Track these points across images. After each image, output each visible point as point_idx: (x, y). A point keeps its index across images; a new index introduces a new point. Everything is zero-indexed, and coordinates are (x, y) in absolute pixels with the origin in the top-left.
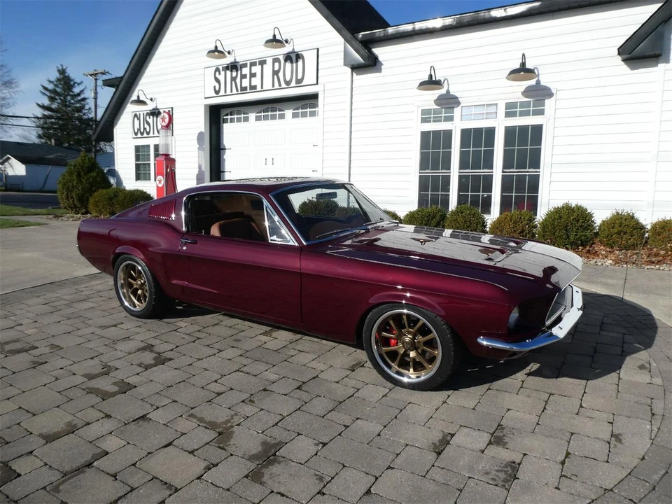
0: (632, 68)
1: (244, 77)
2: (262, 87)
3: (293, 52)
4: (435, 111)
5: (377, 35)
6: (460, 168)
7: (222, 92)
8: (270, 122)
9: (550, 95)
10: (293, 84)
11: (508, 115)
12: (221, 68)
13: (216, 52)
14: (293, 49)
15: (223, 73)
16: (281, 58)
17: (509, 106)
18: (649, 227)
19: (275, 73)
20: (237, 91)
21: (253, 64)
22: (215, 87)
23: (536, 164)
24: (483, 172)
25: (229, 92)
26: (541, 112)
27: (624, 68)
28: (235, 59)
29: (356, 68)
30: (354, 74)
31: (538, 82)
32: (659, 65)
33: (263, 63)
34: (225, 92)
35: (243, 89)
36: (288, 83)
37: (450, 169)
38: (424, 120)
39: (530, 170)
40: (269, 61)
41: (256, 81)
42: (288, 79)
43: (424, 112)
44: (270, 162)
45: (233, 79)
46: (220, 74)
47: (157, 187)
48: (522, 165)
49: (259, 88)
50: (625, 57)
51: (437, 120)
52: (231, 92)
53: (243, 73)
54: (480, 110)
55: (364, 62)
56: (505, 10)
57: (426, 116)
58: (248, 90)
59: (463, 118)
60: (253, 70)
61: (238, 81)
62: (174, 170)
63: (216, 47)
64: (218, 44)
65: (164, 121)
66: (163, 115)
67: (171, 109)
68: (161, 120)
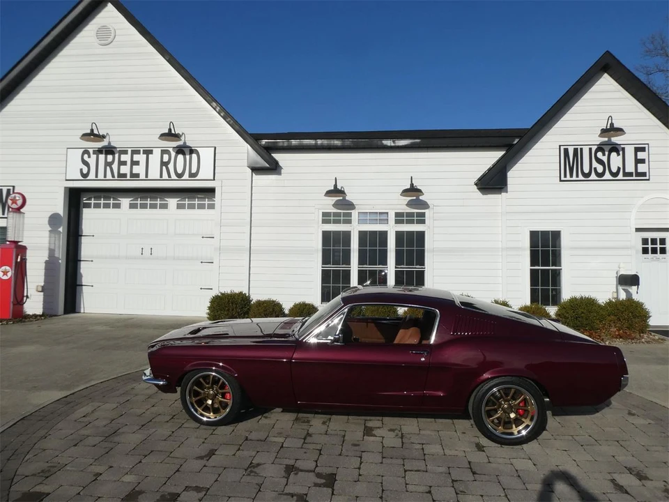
0: (484, 194)
2: (147, 176)
3: (185, 146)
4: (335, 214)
5: (281, 144)
6: (359, 264)
7: (92, 175)
8: (148, 211)
10: (186, 176)
11: (397, 222)
12: (91, 151)
13: (91, 135)
14: (185, 143)
15: (94, 157)
16: (171, 150)
17: (397, 215)
19: (164, 164)
20: (113, 176)
21: (135, 152)
22: (81, 170)
23: (421, 261)
24: (379, 267)
25: (101, 176)
26: (423, 222)
27: (479, 194)
28: (109, 143)
29: (256, 170)
30: (254, 174)
31: (419, 198)
32: (502, 193)
33: (148, 152)
34: (97, 176)
35: (122, 176)
36: (180, 176)
37: (350, 265)
38: (324, 222)
39: (417, 267)
40: (157, 152)
41: (136, 169)
42: (180, 171)
43: (324, 214)
44: (147, 251)
45: (108, 164)
46: (89, 157)
48: (410, 263)
49: (142, 176)
50: (480, 186)
51: (336, 222)
52: (105, 176)
53: (122, 160)
54: (374, 217)
55: (268, 166)
56: (394, 142)
57: (326, 218)
58: (128, 177)
59: (360, 222)
60: (136, 158)
61: (115, 166)
62: (25, 259)
63: (92, 130)
64: (94, 127)
65: (16, 203)
66: (13, 195)
67: (11, 188)
68: (10, 202)
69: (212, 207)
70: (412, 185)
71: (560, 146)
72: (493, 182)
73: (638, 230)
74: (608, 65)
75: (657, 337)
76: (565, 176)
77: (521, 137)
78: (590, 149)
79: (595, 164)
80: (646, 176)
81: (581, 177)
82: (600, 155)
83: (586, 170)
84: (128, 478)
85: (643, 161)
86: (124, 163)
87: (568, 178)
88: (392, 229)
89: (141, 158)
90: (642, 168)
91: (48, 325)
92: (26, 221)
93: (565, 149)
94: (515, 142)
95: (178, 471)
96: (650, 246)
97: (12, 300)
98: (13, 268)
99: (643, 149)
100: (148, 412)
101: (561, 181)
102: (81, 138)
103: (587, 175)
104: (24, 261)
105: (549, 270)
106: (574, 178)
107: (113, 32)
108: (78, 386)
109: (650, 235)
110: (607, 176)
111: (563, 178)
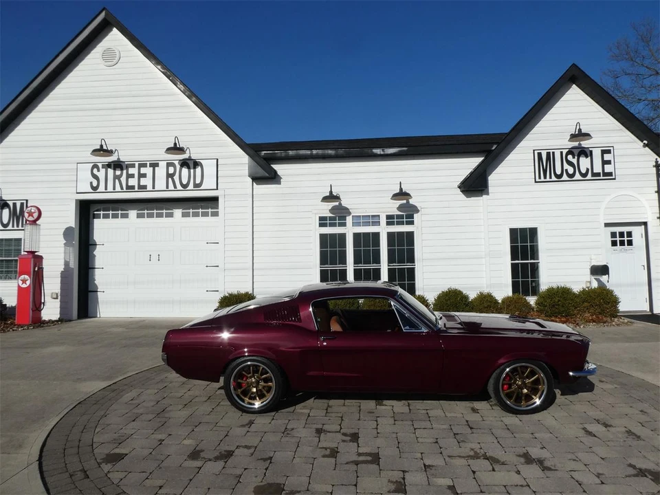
0: (468, 196)
1: (130, 176)
2: (154, 187)
3: (190, 159)
4: (331, 218)
5: (279, 155)
6: (355, 263)
7: (102, 188)
8: (155, 220)
9: (417, 211)
10: (191, 186)
11: (388, 223)
12: (100, 165)
13: (102, 151)
14: (190, 157)
15: (103, 171)
16: (176, 163)
17: (388, 217)
18: (500, 301)
19: (170, 176)
20: (122, 188)
21: (142, 165)
22: (91, 183)
23: (411, 259)
24: (373, 266)
25: (110, 188)
26: (412, 223)
27: (462, 196)
28: (119, 159)
29: (257, 179)
30: (254, 184)
31: (408, 202)
32: (484, 196)
33: (154, 165)
34: (106, 189)
35: (130, 188)
36: (185, 186)
37: (346, 264)
38: (321, 225)
39: (408, 264)
40: (163, 165)
41: (143, 182)
42: (185, 182)
43: (321, 219)
44: (155, 258)
45: (116, 178)
46: (98, 171)
47: (19, 286)
48: (401, 261)
49: (150, 187)
50: (463, 189)
51: (332, 225)
52: (114, 189)
53: (130, 173)
54: (366, 220)
55: (268, 175)
56: (383, 151)
57: (323, 222)
58: (136, 189)
59: (354, 224)
60: (143, 170)
61: (123, 179)
62: (42, 268)
63: (102, 146)
64: (103, 143)
65: (32, 216)
66: (29, 209)
67: (25, 202)
68: (26, 215)
69: (216, 214)
70: (401, 189)
71: (534, 150)
72: (475, 185)
73: (607, 225)
74: (575, 77)
75: (626, 321)
76: (540, 178)
77: (498, 144)
78: (562, 153)
79: (566, 166)
80: (612, 176)
81: (554, 178)
82: (570, 157)
83: (558, 172)
84: (187, 442)
85: (609, 162)
86: (132, 176)
87: (542, 179)
88: (383, 230)
89: (148, 171)
90: (608, 168)
91: (66, 328)
92: (42, 232)
93: (538, 153)
94: (493, 148)
95: (227, 435)
96: (618, 239)
97: (31, 306)
98: (32, 276)
99: (609, 152)
100: (186, 395)
101: (536, 182)
102: (91, 154)
103: (559, 177)
104: (41, 269)
105: (527, 263)
106: (548, 179)
107: (117, 53)
108: (117, 377)
109: (618, 229)
110: (578, 176)
111: (537, 180)
